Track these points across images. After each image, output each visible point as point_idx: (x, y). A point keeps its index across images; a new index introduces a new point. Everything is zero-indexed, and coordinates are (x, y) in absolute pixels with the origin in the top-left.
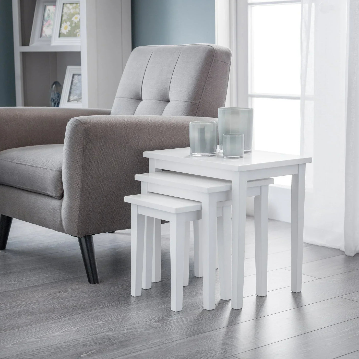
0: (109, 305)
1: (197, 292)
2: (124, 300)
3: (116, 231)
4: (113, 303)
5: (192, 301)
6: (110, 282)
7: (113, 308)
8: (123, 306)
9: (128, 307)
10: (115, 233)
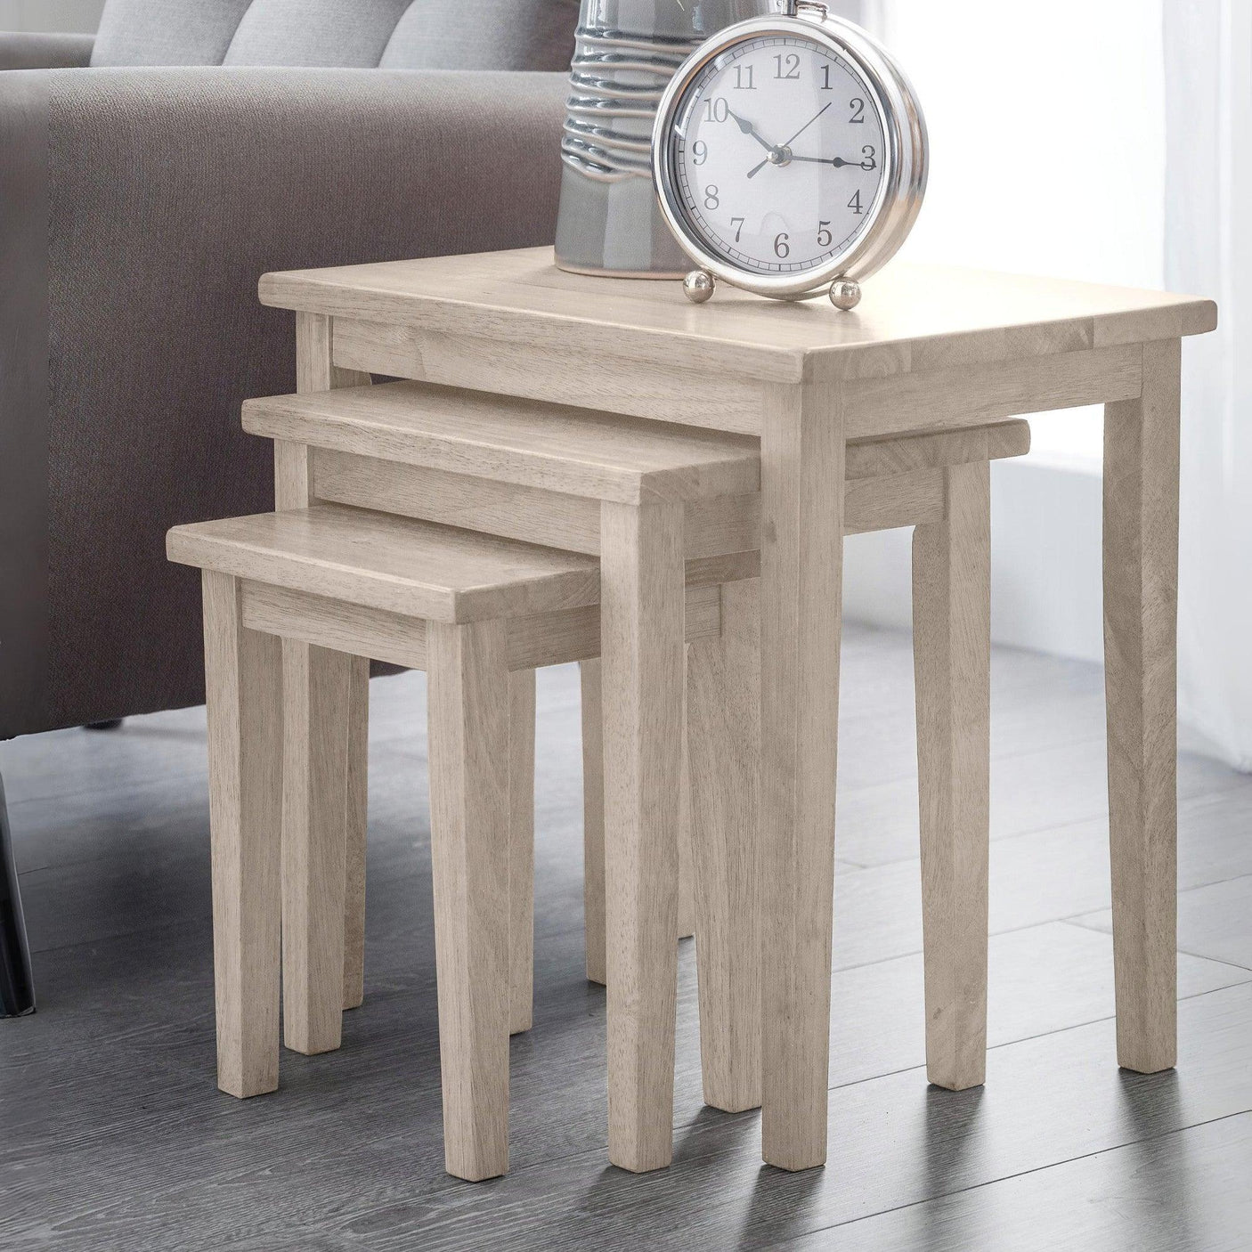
0: (92, 1133)
1: (587, 1054)
2: (180, 1106)
3: (129, 721)
4: (115, 1120)
5: (558, 1106)
6: (99, 1005)
7: (114, 1150)
8: (171, 1136)
9: (201, 1142)
10: (125, 733)
